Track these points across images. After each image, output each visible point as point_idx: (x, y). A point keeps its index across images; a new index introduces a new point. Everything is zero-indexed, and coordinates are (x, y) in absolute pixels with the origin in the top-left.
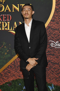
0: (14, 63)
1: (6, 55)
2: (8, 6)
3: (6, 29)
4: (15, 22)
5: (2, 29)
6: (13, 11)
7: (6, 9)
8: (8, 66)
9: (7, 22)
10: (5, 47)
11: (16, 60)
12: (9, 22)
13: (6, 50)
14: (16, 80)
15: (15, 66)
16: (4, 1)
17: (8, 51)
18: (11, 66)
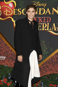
0: (52, 59)
1: (45, 52)
2: (48, 9)
3: (46, 29)
4: (54, 24)
5: (42, 29)
6: (53, 14)
7: (47, 12)
8: (46, 62)
9: (46, 23)
10: (44, 45)
11: (53, 56)
12: (48, 24)
13: (45, 47)
14: (54, 74)
15: (53, 62)
16: (45, 5)
17: (47, 48)
18: (49, 62)
